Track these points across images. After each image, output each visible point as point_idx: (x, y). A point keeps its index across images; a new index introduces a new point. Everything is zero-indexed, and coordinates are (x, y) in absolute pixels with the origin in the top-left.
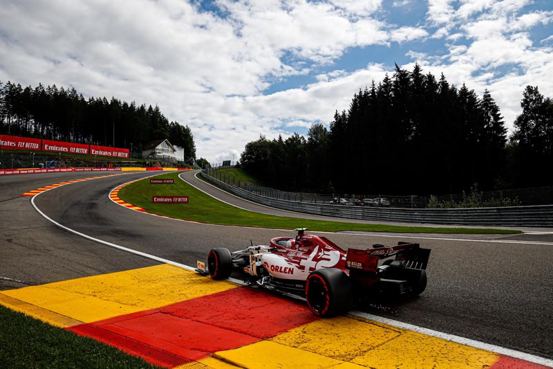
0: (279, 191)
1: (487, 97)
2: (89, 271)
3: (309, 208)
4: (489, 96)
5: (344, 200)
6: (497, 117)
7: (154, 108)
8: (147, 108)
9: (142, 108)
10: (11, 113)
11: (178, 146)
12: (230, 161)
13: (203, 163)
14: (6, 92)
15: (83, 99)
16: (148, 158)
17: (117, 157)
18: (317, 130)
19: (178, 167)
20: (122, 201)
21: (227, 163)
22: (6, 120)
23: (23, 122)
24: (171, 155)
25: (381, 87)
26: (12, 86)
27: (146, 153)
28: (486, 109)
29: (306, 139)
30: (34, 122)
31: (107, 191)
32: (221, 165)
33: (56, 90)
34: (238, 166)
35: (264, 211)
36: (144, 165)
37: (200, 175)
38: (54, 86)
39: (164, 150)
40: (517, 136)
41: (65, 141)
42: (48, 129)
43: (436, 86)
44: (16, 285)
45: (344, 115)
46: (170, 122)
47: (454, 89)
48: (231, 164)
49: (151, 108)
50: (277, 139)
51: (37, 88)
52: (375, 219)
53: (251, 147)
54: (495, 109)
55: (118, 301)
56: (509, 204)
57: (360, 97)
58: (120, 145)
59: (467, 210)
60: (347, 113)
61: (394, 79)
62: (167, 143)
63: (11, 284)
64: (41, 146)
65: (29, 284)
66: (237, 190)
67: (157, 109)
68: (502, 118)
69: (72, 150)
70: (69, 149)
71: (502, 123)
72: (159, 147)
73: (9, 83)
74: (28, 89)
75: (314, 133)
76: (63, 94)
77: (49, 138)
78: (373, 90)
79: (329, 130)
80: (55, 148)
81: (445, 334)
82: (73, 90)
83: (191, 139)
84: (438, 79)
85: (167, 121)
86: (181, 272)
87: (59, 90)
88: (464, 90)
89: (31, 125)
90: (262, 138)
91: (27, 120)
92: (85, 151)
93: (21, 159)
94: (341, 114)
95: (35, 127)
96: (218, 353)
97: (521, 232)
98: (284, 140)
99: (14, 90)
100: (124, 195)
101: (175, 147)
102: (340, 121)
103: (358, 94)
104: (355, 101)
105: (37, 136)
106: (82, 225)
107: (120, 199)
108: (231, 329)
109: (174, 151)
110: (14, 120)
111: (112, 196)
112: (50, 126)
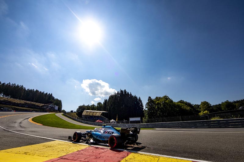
7: (50, 94)
9: (47, 93)
12: (73, 111)
13: (64, 111)
29: (96, 106)
32: (70, 112)
50: (88, 105)
57: (111, 96)
61: (120, 92)
62: (53, 104)
67: (52, 94)
68: (142, 103)
75: (99, 104)
78: (115, 94)
85: (54, 98)
90: (84, 105)
94: (106, 100)
101: (55, 106)
107: (33, 121)
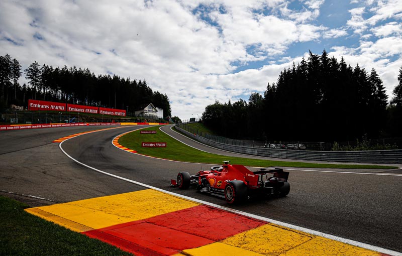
0: (228, 139)
1: (374, 73)
2: (97, 193)
3: (249, 151)
4: (375, 72)
5: (274, 146)
6: (381, 88)
7: (142, 82)
8: (138, 82)
9: (135, 82)
10: (46, 86)
11: (159, 108)
12: (195, 118)
13: (176, 120)
14: (43, 71)
15: (94, 76)
16: (139, 116)
17: (117, 116)
18: (255, 97)
19: (159, 123)
20: (121, 146)
21: (193, 120)
22: (42, 91)
23: (53, 92)
24: (154, 114)
25: (299, 67)
26: (47, 67)
27: (137, 113)
28: (373, 82)
29: (248, 103)
30: (61, 92)
31: (111, 139)
32: (189, 121)
33: (76, 70)
34: (200, 121)
35: (217, 152)
36: (136, 121)
37: (174, 128)
38: (75, 67)
39: (149, 111)
40: (394, 101)
41: (82, 104)
42: (71, 96)
43: (338, 66)
44: (49, 203)
45: (274, 86)
46: (153, 92)
47: (350, 68)
48: (196, 120)
49: (140, 82)
50: (227, 103)
51: (63, 69)
52: (296, 158)
53: (209, 109)
54: (379, 82)
55: (117, 214)
56: (389, 148)
57: (285, 74)
58: (119, 108)
59: (359, 152)
60: (276, 85)
61: (309, 61)
62: (151, 106)
63: (45, 202)
64: (66, 108)
65: (58, 202)
66: (200, 138)
67: (145, 82)
68: (384, 88)
69: (87, 110)
70: (85, 110)
71: (384, 91)
72: (146, 108)
73: (44, 65)
74: (57, 69)
75: (253, 99)
76: (81, 73)
77: (71, 103)
78: (294, 69)
79: (263, 96)
80: (75, 110)
81: (343, 239)
82: (87, 70)
83: (168, 103)
84: (339, 61)
86: (161, 195)
87: (78, 70)
88: (357, 69)
89: (59, 94)
90: (217, 103)
91: (57, 91)
92: (96, 111)
93: (52, 117)
94: (272, 86)
95: (62, 95)
96: (185, 251)
97: (397, 168)
98: (232, 103)
99: (48, 70)
100: (122, 142)
101: (157, 108)
102: (271, 91)
103: (283, 72)
104: (281, 76)
105: (63, 101)
106: (94, 162)
107: (120, 144)
108: (194, 234)
109: (157, 111)
110: (48, 91)
111: (114, 142)
112: (72, 94)
